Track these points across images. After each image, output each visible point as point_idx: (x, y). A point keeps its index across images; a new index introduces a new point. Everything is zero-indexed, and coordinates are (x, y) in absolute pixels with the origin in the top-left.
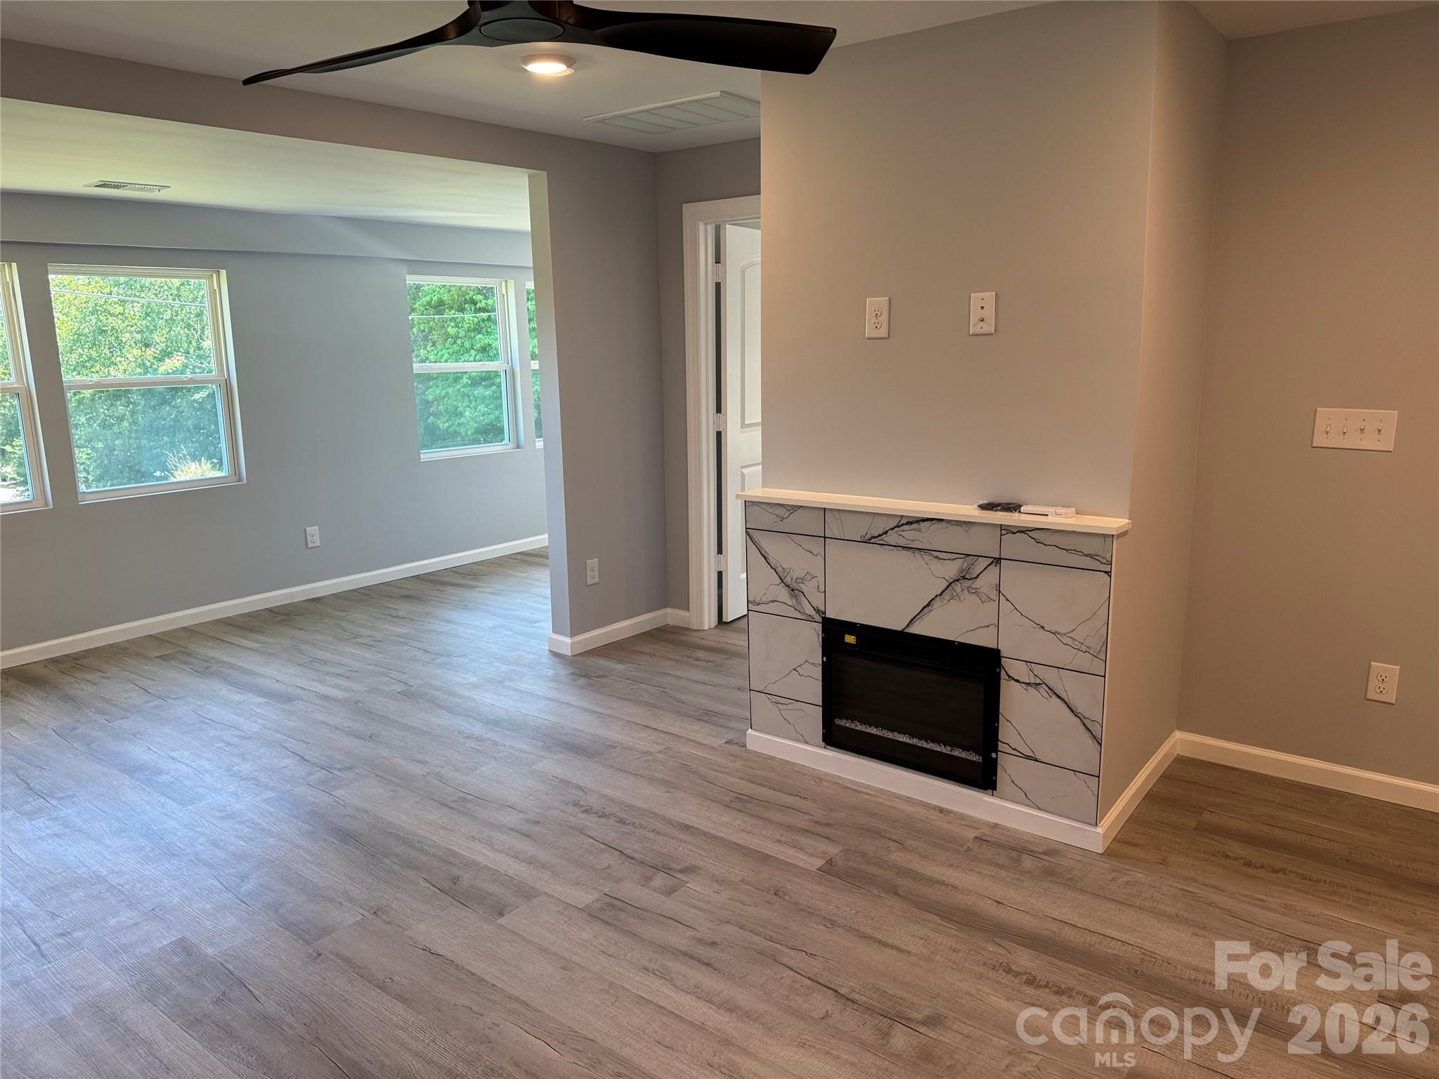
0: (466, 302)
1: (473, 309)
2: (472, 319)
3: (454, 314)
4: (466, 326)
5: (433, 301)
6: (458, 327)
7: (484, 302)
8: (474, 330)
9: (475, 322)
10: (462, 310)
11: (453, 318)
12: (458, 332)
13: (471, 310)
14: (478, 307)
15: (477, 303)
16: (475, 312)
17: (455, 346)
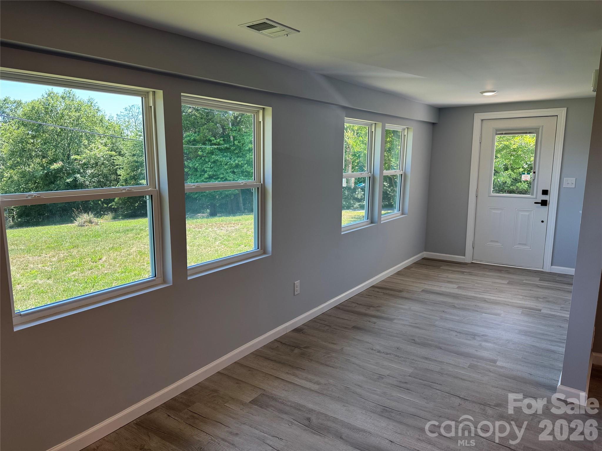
0: (206, 140)
1: (210, 144)
2: (210, 148)
3: (201, 146)
4: (207, 151)
5: (191, 139)
6: (203, 152)
7: (215, 140)
8: (210, 153)
9: (211, 150)
10: (204, 144)
11: (201, 147)
12: (203, 154)
13: (209, 144)
14: (212, 143)
15: (212, 141)
16: (211, 145)
17: (201, 160)
